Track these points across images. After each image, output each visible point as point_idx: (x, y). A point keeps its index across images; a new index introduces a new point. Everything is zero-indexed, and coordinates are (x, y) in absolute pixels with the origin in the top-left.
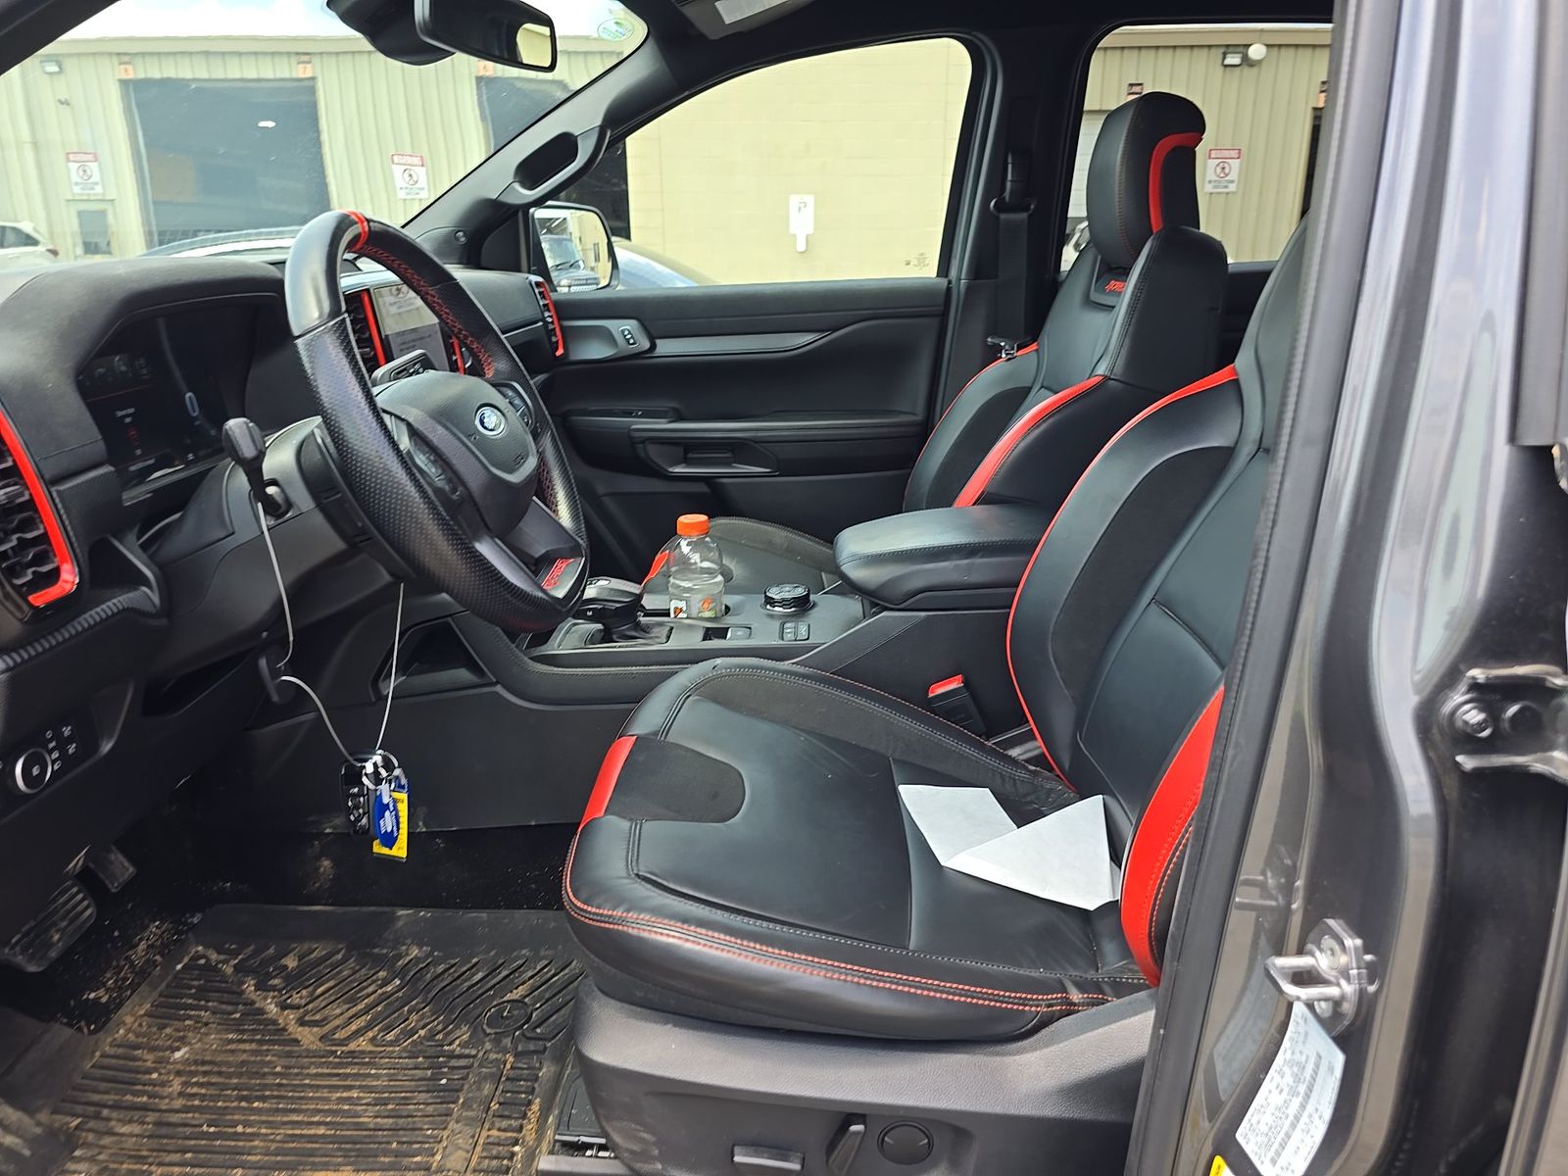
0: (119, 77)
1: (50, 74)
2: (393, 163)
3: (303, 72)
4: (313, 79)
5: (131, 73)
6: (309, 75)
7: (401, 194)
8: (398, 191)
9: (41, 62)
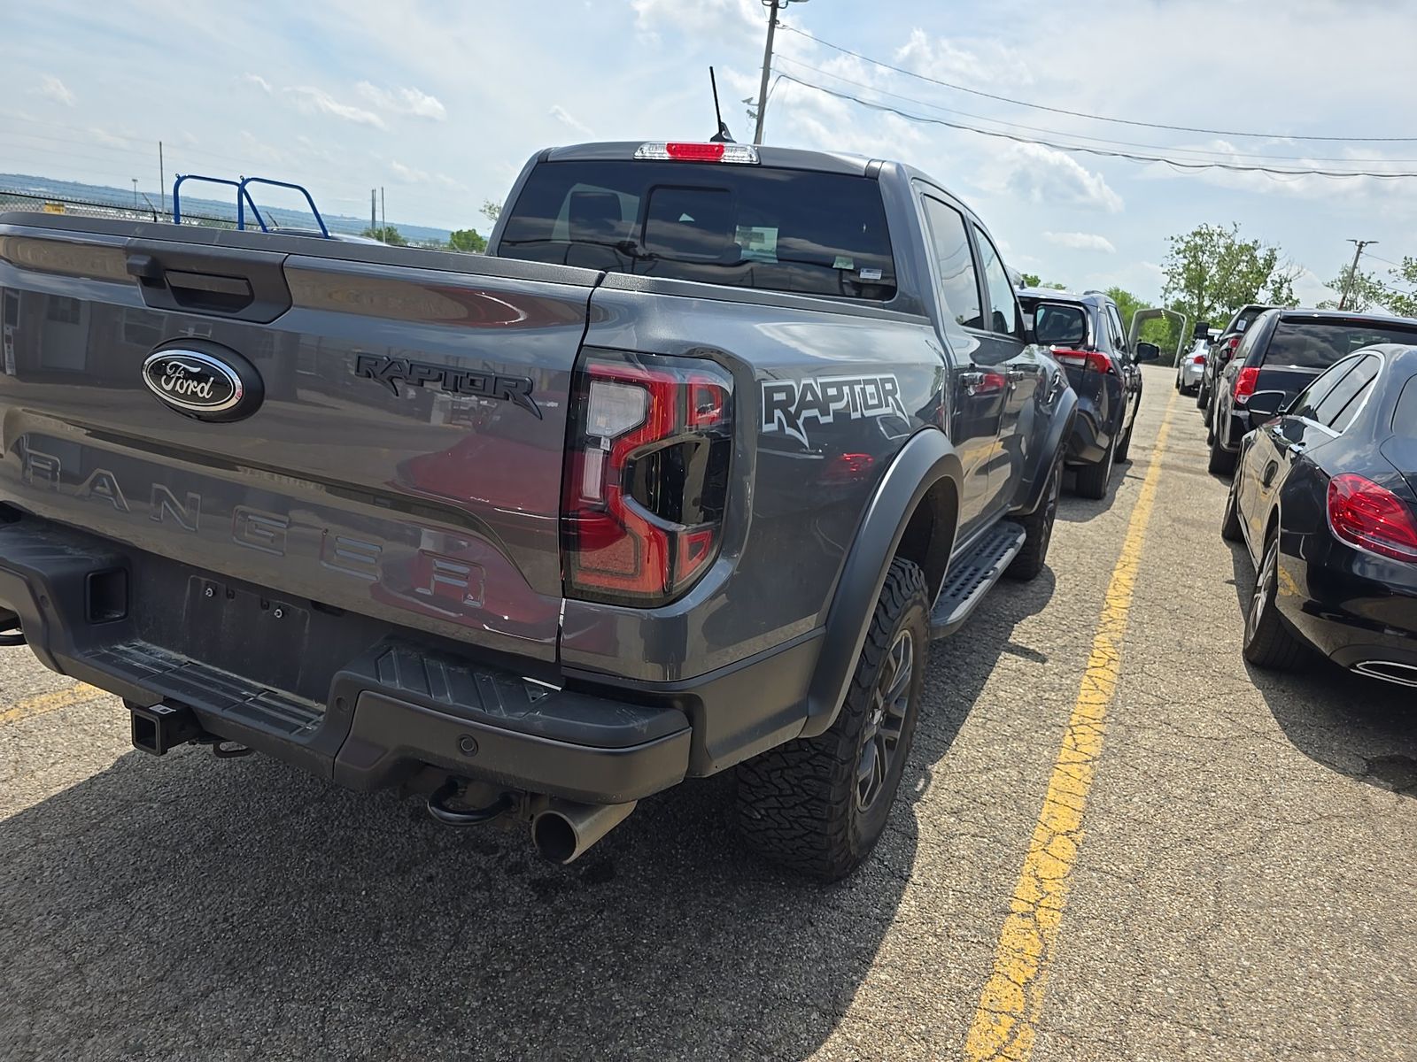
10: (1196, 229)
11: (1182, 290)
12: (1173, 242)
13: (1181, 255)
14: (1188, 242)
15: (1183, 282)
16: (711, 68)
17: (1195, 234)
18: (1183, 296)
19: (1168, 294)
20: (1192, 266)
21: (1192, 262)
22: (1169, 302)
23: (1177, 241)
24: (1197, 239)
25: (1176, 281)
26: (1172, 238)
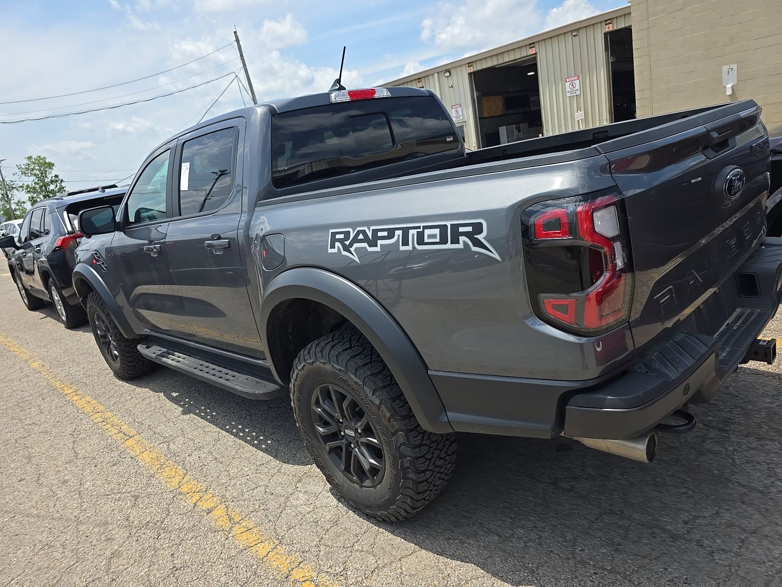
0: (468, 72)
1: (447, 77)
2: (566, 82)
3: (532, 52)
4: (536, 54)
5: (472, 70)
6: (534, 52)
7: (568, 95)
8: (567, 93)
9: (444, 73)
16: (345, 48)
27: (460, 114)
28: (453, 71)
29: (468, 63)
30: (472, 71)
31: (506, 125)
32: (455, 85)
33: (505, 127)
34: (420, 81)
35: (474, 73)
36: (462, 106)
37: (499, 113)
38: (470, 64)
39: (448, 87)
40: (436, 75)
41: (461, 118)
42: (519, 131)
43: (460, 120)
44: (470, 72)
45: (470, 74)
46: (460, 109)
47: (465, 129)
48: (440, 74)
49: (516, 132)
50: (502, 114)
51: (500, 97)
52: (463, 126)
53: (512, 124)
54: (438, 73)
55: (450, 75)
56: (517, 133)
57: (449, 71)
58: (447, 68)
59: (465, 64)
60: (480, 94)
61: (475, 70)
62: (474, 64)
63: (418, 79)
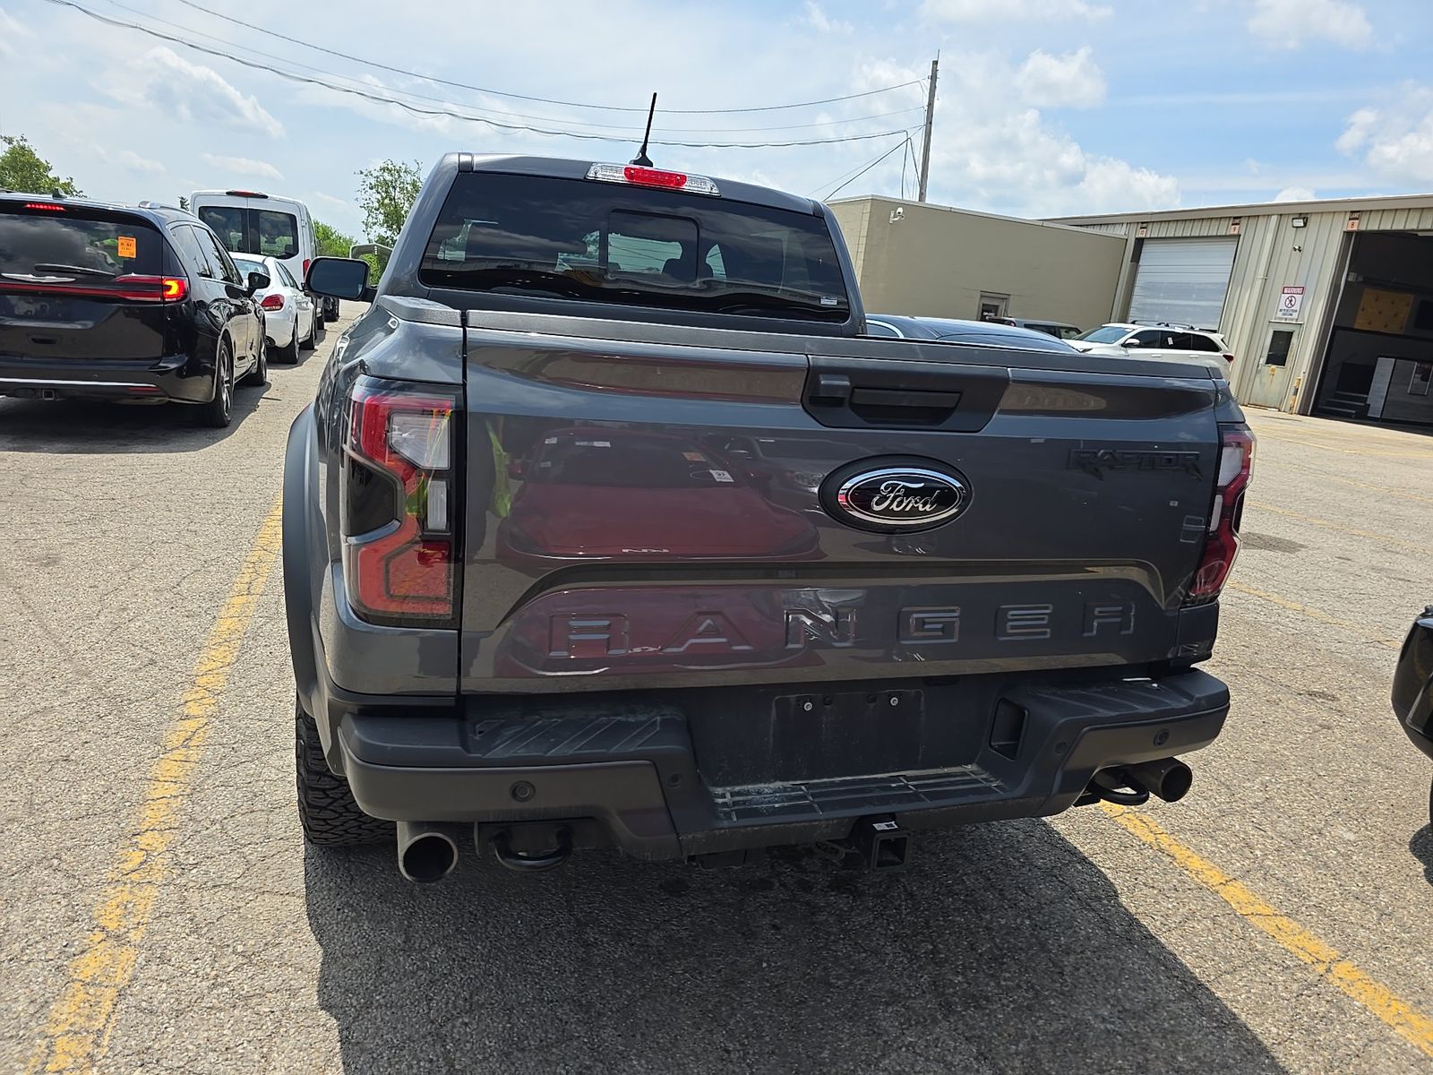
0: (1345, 230)
1: (1297, 227)
9: (1293, 219)
10: (383, 165)
11: (382, 225)
12: (363, 176)
13: (374, 190)
14: (377, 177)
15: (381, 217)
16: (655, 95)
17: (383, 169)
18: (383, 231)
19: (369, 229)
20: (387, 201)
21: (386, 197)
22: (371, 237)
23: (366, 175)
24: (386, 174)
25: (374, 215)
26: (362, 173)
27: (1297, 307)
28: (1313, 221)
29: (1352, 212)
30: (1355, 228)
31: (1396, 358)
32: (1308, 249)
33: (1394, 360)
34: (1236, 224)
35: (1359, 234)
36: (1306, 291)
37: (1394, 328)
38: (1355, 214)
39: (1291, 248)
40: (1274, 219)
41: (1295, 315)
42: (1425, 378)
43: (1292, 319)
44: (1350, 229)
45: (1348, 234)
46: (1299, 297)
47: (1294, 340)
48: (1284, 219)
49: (1415, 378)
50: (1401, 332)
51: (1410, 297)
52: (1291, 334)
53: (1413, 360)
54: (1281, 215)
55: (1305, 224)
56: (1418, 381)
57: (1305, 218)
58: (1303, 210)
59: (1346, 212)
60: (1360, 279)
61: (1363, 228)
62: (1365, 218)
63: (1235, 218)
